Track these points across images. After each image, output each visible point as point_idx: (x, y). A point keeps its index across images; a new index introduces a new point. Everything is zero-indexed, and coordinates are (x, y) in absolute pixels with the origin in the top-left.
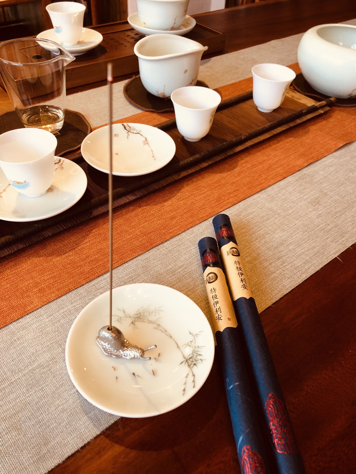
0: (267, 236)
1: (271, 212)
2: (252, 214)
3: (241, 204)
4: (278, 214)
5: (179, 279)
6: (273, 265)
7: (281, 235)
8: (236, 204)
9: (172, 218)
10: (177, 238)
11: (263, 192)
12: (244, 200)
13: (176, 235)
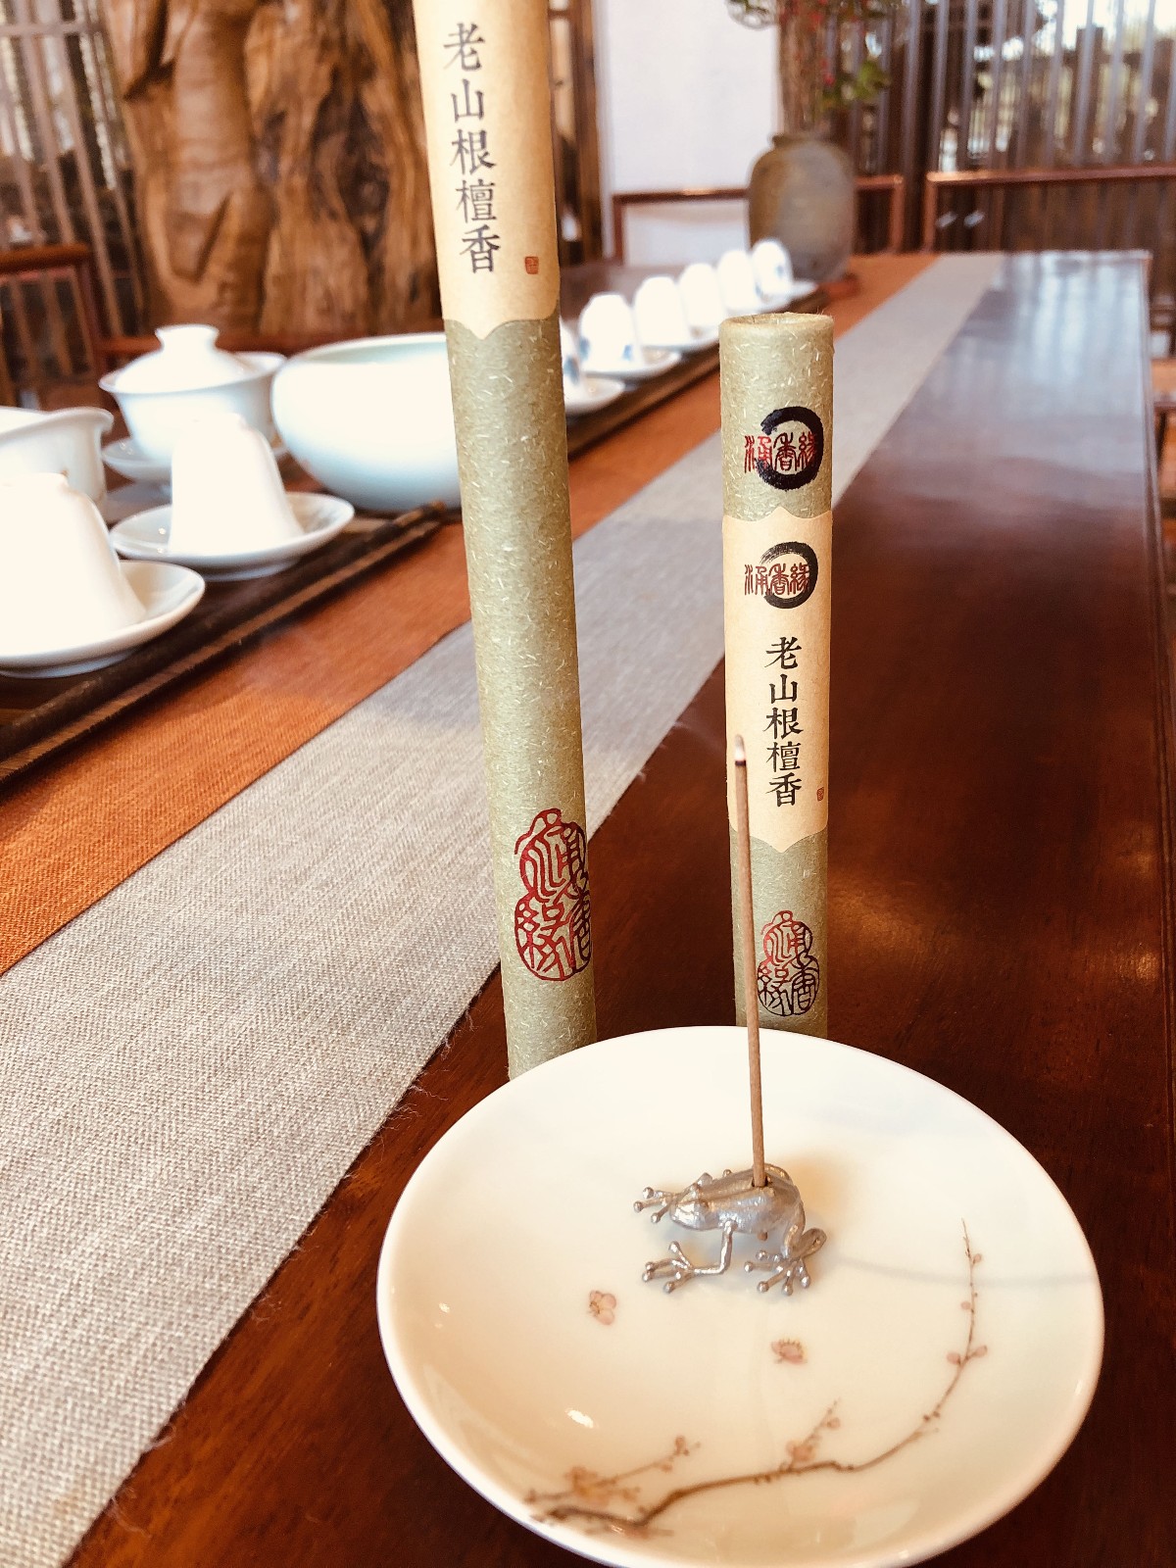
0: (411, 803)
1: (392, 754)
2: (335, 774)
3: (288, 765)
4: (417, 750)
5: (161, 1001)
6: (470, 850)
7: (454, 785)
8: (268, 771)
9: (58, 868)
10: (99, 909)
11: (341, 722)
12: (291, 754)
13: (94, 904)
